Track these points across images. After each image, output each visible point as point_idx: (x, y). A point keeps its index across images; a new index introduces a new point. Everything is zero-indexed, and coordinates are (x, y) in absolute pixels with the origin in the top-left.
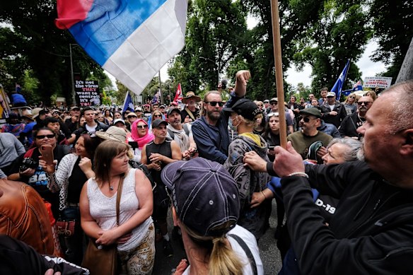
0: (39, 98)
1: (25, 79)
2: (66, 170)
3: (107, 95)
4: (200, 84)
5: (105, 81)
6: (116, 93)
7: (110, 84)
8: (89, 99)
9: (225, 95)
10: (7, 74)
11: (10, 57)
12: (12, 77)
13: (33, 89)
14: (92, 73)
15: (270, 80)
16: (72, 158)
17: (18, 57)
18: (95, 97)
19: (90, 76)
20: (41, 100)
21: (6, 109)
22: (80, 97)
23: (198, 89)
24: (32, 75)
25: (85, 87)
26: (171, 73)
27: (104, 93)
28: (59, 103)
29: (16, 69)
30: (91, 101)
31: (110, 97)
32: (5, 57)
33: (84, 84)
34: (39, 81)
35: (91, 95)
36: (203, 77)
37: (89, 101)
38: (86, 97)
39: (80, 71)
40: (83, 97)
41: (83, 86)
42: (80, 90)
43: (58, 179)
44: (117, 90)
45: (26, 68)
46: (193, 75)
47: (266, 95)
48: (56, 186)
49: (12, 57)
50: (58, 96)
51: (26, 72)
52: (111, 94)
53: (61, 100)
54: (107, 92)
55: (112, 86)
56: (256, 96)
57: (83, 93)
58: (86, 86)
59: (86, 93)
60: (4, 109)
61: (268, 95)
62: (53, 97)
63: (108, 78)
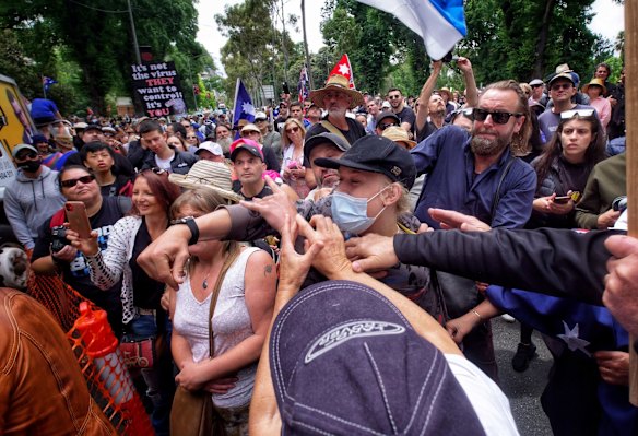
0: (85, 100)
1: (57, 66)
2: (123, 248)
3: (208, 89)
4: (390, 52)
5: (201, 59)
6: (224, 82)
7: (211, 65)
8: (163, 102)
9: (444, 73)
10: (26, 58)
11: (26, 22)
12: (35, 63)
13: (74, 84)
14: (173, 44)
15: (551, 29)
16: (131, 225)
17: (39, 22)
18: (173, 96)
19: (171, 50)
20: (89, 104)
21: (29, 128)
22: (146, 98)
23: (388, 63)
24: (67, 57)
25: (151, 77)
26: (329, 31)
27: (201, 84)
28: (122, 108)
29: (38, 45)
30: (168, 105)
31: (214, 93)
32: (18, 23)
33: (149, 71)
34: (81, 67)
35: (166, 92)
36: (397, 36)
37: (164, 107)
38: (156, 97)
39: (151, 41)
40: (151, 98)
41: (146, 76)
42: (143, 84)
43: (107, 263)
44: (225, 77)
45: (55, 43)
46: (376, 33)
47: (538, 68)
48: (105, 277)
49: (28, 24)
50: (118, 96)
51: (56, 50)
52: (215, 86)
53: (125, 102)
54: (206, 81)
55: (214, 68)
56: (516, 71)
57: (150, 91)
58: (154, 75)
59: (155, 90)
60: (25, 126)
61: (544, 66)
62: (110, 98)
63: (206, 53)
